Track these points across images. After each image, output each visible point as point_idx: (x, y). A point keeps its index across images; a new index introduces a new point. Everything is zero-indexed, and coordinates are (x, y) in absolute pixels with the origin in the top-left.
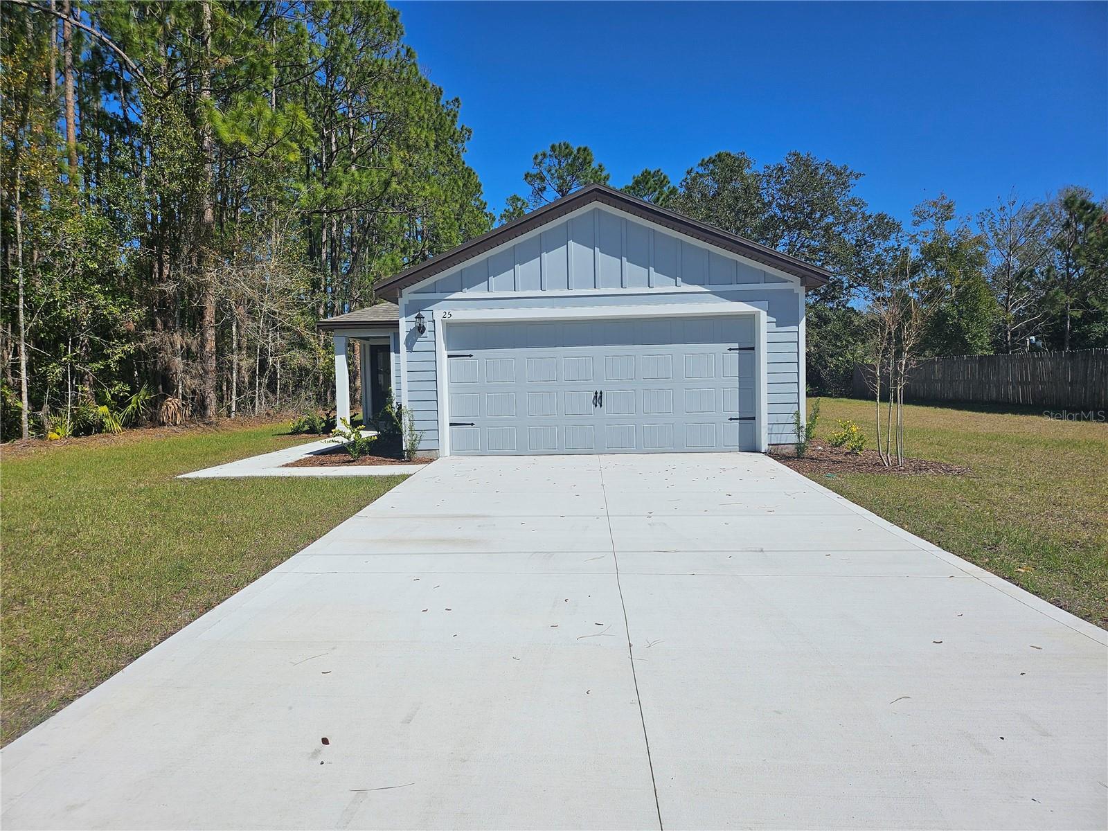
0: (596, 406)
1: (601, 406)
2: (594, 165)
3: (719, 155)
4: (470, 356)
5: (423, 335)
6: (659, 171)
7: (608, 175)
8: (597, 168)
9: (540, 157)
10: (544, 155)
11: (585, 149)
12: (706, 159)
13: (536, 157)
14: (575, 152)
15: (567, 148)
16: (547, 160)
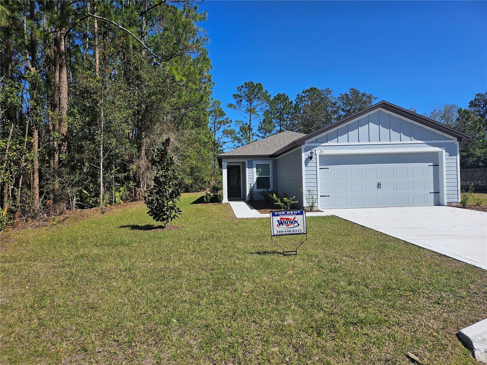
0: (378, 188)
1: (380, 188)
2: (264, 91)
3: (311, 89)
4: (328, 168)
5: (312, 160)
6: (284, 94)
7: (270, 95)
8: (265, 92)
9: (240, 88)
10: (242, 87)
11: (260, 84)
12: (305, 90)
13: (238, 88)
14: (255, 85)
15: (252, 83)
16: (243, 89)
